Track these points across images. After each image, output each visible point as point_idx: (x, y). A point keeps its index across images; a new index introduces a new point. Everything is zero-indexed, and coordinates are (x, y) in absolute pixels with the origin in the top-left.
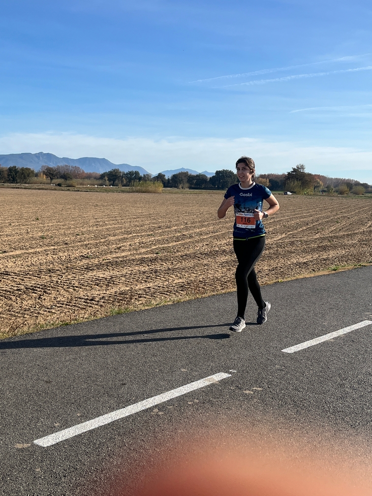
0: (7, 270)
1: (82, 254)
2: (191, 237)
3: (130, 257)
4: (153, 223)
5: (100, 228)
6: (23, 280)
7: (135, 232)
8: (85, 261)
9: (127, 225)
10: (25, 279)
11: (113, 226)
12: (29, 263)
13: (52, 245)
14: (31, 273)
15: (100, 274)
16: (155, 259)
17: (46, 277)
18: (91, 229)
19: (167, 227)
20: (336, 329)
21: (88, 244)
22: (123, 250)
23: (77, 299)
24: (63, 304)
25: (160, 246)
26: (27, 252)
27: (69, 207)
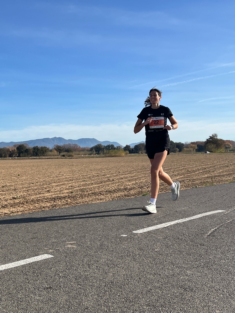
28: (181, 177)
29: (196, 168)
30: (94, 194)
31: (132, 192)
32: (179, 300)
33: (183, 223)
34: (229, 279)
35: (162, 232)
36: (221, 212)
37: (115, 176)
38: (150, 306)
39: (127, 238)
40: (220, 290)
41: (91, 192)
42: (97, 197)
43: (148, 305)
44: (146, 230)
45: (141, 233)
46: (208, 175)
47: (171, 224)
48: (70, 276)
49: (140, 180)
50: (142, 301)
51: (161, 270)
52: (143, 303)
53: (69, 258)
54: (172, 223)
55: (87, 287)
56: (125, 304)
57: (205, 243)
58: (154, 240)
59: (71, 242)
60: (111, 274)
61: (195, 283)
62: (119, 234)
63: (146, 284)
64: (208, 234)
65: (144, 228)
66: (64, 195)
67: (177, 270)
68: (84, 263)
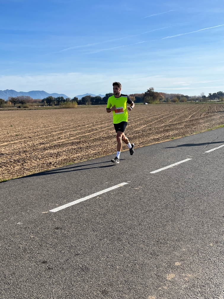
0: (2, 152)
1: (40, 142)
2: (97, 130)
3: (66, 142)
4: (75, 124)
5: (47, 128)
6: (11, 157)
7: (66, 129)
8: (42, 146)
9: (61, 126)
10: (12, 156)
11: (54, 127)
12: (13, 148)
13: (23, 139)
14: (15, 153)
15: (52, 151)
16: (80, 142)
17: (24, 155)
18: (42, 129)
19: (83, 126)
20: (174, 163)
21: (42, 137)
22: (62, 139)
23: (42, 164)
24: (35, 167)
25: (81, 135)
26: (10, 143)
27: (27, 118)
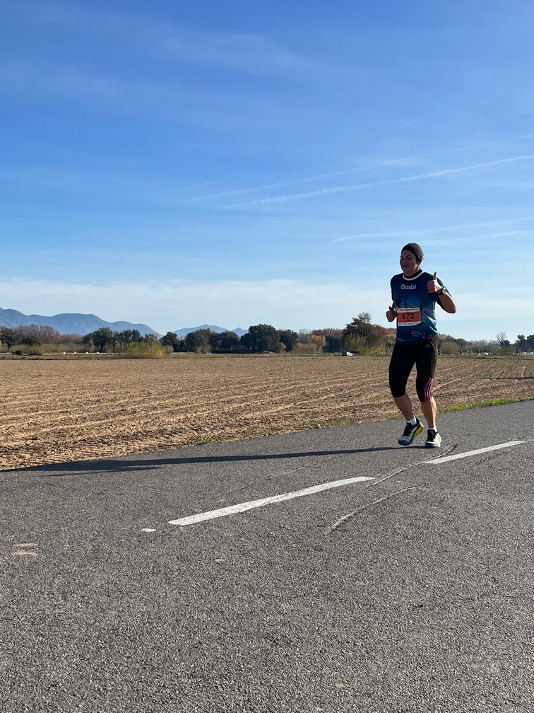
28: (288, 406)
29: (322, 388)
30: (89, 442)
31: (177, 439)
32: (259, 664)
33: (282, 502)
34: (369, 619)
35: (235, 523)
36: (364, 480)
37: (138, 403)
38: (195, 677)
39: (155, 535)
40: (348, 642)
41: (80, 438)
42: (95, 449)
43: (192, 676)
44: (198, 518)
45: (187, 526)
46: (348, 404)
47: (256, 505)
48: (20, 616)
49: (196, 413)
50: (180, 669)
51: (225, 603)
52: (181, 672)
53: (19, 579)
54: (258, 503)
55: (59, 639)
56: (140, 675)
57: (325, 546)
58: (215, 540)
59: (26, 545)
60: (114, 613)
61: (296, 629)
62: (138, 528)
63: (190, 632)
64: (334, 526)
65: (194, 513)
66: (16, 443)
67: (260, 603)
68: (54, 590)
